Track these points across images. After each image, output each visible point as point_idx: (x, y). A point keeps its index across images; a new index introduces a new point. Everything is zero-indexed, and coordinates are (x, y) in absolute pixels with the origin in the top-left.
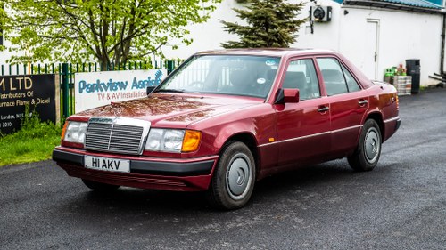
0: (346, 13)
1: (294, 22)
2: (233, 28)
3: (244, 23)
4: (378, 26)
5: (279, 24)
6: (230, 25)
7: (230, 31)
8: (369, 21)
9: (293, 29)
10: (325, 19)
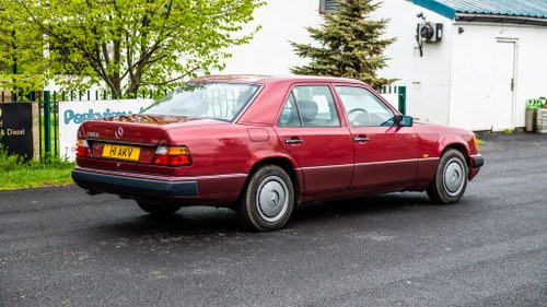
0: (461, 31)
1: (378, 43)
2: (304, 51)
3: (318, 45)
4: (516, 47)
5: (356, 46)
6: (302, 48)
7: (301, 54)
8: (500, 40)
9: (376, 51)
10: (434, 39)
